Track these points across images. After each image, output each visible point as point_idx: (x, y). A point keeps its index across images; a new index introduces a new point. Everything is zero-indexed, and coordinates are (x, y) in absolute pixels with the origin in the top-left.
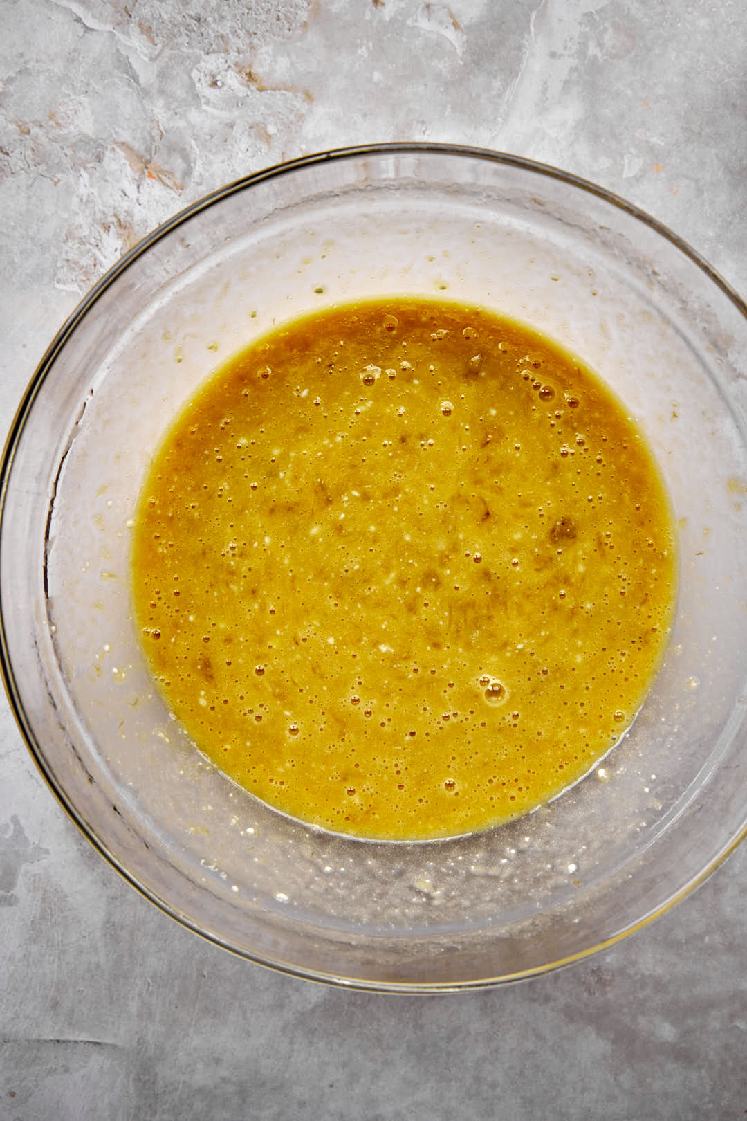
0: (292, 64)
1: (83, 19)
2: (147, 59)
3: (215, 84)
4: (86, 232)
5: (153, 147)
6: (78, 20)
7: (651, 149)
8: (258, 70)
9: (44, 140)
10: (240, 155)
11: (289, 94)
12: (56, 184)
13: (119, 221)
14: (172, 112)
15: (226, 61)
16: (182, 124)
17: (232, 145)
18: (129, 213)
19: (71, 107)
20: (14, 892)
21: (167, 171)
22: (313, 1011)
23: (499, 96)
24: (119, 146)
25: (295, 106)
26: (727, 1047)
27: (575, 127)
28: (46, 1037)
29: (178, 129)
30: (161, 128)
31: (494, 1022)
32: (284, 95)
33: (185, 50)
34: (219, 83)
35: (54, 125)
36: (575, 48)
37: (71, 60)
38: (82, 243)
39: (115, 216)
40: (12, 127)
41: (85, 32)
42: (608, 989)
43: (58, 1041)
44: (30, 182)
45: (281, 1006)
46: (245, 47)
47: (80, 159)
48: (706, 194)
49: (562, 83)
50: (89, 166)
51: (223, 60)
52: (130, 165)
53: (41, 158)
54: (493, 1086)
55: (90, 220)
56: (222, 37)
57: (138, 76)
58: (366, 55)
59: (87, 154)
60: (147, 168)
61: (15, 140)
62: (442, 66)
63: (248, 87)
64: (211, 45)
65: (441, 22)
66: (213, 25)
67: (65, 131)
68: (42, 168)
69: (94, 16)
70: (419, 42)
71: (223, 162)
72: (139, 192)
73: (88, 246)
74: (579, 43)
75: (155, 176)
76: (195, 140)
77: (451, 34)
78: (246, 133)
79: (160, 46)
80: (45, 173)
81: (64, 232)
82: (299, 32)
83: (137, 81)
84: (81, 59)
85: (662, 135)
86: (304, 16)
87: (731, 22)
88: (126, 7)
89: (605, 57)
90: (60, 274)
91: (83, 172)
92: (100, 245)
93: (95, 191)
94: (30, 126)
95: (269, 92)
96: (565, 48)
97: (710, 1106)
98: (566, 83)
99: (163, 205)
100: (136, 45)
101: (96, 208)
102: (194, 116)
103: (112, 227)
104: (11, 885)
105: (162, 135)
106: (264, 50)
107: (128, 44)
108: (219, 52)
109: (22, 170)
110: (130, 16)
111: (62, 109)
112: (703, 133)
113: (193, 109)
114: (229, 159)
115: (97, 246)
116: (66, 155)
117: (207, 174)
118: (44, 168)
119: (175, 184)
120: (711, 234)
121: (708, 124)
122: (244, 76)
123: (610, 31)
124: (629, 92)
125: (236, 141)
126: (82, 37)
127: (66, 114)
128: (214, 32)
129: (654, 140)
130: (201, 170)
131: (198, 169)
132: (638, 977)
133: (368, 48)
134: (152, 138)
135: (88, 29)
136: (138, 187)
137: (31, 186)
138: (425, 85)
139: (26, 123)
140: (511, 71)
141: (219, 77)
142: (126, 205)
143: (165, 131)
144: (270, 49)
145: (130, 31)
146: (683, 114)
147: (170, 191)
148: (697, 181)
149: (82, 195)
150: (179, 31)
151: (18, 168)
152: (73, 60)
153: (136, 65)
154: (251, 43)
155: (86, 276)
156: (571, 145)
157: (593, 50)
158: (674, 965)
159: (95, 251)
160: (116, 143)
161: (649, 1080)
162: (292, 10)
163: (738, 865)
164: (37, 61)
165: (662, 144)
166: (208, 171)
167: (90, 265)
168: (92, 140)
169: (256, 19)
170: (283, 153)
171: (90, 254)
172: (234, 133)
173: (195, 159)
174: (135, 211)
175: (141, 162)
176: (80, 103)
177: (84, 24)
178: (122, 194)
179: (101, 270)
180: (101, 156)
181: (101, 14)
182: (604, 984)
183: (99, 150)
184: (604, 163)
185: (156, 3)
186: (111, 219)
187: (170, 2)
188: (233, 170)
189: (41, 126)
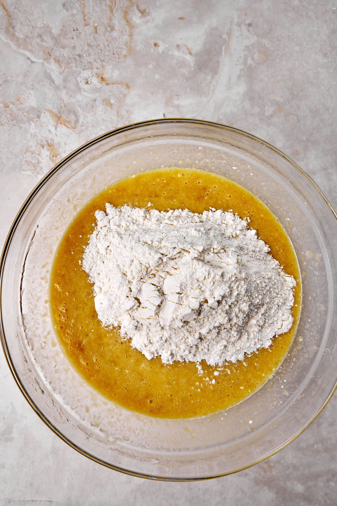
0: (120, 73)
1: (31, 58)
2: (58, 74)
3: (87, 83)
4: (33, 149)
5: (62, 111)
6: (28, 58)
7: (277, 103)
8: (106, 76)
9: (15, 110)
10: (99, 113)
11: (120, 86)
12: (20, 128)
13: (48, 143)
14: (69, 96)
15: (92, 73)
16: (74, 100)
18: (52, 140)
19: (26, 95)
20: (12, 435)
21: (68, 121)
22: (144, 483)
23: (210, 83)
24: (47, 111)
25: (122, 91)
26: (326, 494)
27: (244, 95)
28: (27, 499)
29: (72, 103)
30: (65, 103)
31: (223, 486)
32: (117, 86)
33: (74, 69)
34: (89, 82)
35: (19, 103)
36: (242, 61)
37: (26, 76)
38: (32, 153)
39: (46, 141)
40: (1, 105)
41: (31, 63)
42: (273, 470)
43: (33, 501)
44: (9, 128)
45: (130, 482)
46: (100, 67)
47: (31, 117)
48: (301, 121)
49: (237, 76)
50: (34, 120)
51: (90, 73)
52: (52, 119)
53: (14, 118)
55: (36, 144)
56: (90, 63)
57: (54, 81)
58: (152, 67)
59: (34, 115)
60: (59, 120)
61: (3, 111)
62: (185, 71)
63: (102, 83)
64: (85, 66)
65: (184, 52)
66: (86, 58)
67: (24, 106)
68: (15, 122)
69: (35, 56)
70: (174, 61)
71: (92, 116)
72: (56, 130)
73: (35, 155)
74: (244, 59)
75: (63, 123)
76: (80, 107)
77: (188, 57)
78: (101, 103)
79: (63, 68)
80: (16, 124)
81: (25, 149)
82: (123, 59)
83: (54, 83)
84: (30, 75)
85: (281, 97)
86: (125, 52)
87: (308, 47)
88: (49, 52)
89: (255, 64)
90: (24, 167)
91: (32, 123)
92: (40, 153)
93: (37, 131)
94: (9, 104)
95: (111, 85)
96: (238, 61)
98: (239, 77)
99: (67, 136)
100: (53, 67)
101: (38, 138)
102: (79, 97)
103: (45, 146)
104: (11, 432)
105: (65, 106)
106: (108, 67)
107: (50, 67)
108: (89, 69)
109: (6, 123)
110: (50, 56)
111: (22, 96)
112: (299, 96)
113: (78, 94)
114: (94, 115)
115: (39, 154)
116: (25, 116)
117: (85, 122)
119: (72, 126)
120: (305, 138)
121: (301, 91)
122: (100, 78)
123: (257, 53)
124: (266, 79)
125: (97, 107)
126: (30, 66)
127: (25, 98)
128: (86, 60)
129: (278, 99)
130: (82, 120)
131: (81, 120)
132: (286, 464)
133: (153, 65)
134: (61, 107)
135: (32, 62)
136: (56, 128)
137: (10, 130)
138: (178, 80)
139: (7, 103)
140: (215, 71)
141: (89, 80)
142: (51, 136)
143: (67, 104)
144: (111, 67)
145: (51, 62)
146: (290, 87)
147: (69, 129)
148: (297, 116)
149: (32, 133)
150: (71, 61)
151: (4, 122)
153: (53, 77)
154: (102, 65)
155: (35, 167)
156: (243, 102)
157: (250, 61)
158: (302, 458)
159: (38, 157)
160: (45, 110)
162: (120, 50)
163: (327, 413)
164: (11, 77)
165: (281, 100)
166: (85, 120)
167: (36, 163)
168: (36, 109)
169: (104, 55)
170: (118, 112)
171: (36, 158)
172: (96, 104)
173: (80, 115)
174: (55, 139)
175: (57, 117)
176: (30, 93)
177: (31, 60)
178: (49, 132)
179: (41, 165)
180: (40, 115)
181: (38, 55)
182: (271, 467)
183: (38, 113)
184: (257, 110)
185: (62, 50)
186: (45, 143)
187: (67, 49)
188: (97, 120)
189: (14, 104)
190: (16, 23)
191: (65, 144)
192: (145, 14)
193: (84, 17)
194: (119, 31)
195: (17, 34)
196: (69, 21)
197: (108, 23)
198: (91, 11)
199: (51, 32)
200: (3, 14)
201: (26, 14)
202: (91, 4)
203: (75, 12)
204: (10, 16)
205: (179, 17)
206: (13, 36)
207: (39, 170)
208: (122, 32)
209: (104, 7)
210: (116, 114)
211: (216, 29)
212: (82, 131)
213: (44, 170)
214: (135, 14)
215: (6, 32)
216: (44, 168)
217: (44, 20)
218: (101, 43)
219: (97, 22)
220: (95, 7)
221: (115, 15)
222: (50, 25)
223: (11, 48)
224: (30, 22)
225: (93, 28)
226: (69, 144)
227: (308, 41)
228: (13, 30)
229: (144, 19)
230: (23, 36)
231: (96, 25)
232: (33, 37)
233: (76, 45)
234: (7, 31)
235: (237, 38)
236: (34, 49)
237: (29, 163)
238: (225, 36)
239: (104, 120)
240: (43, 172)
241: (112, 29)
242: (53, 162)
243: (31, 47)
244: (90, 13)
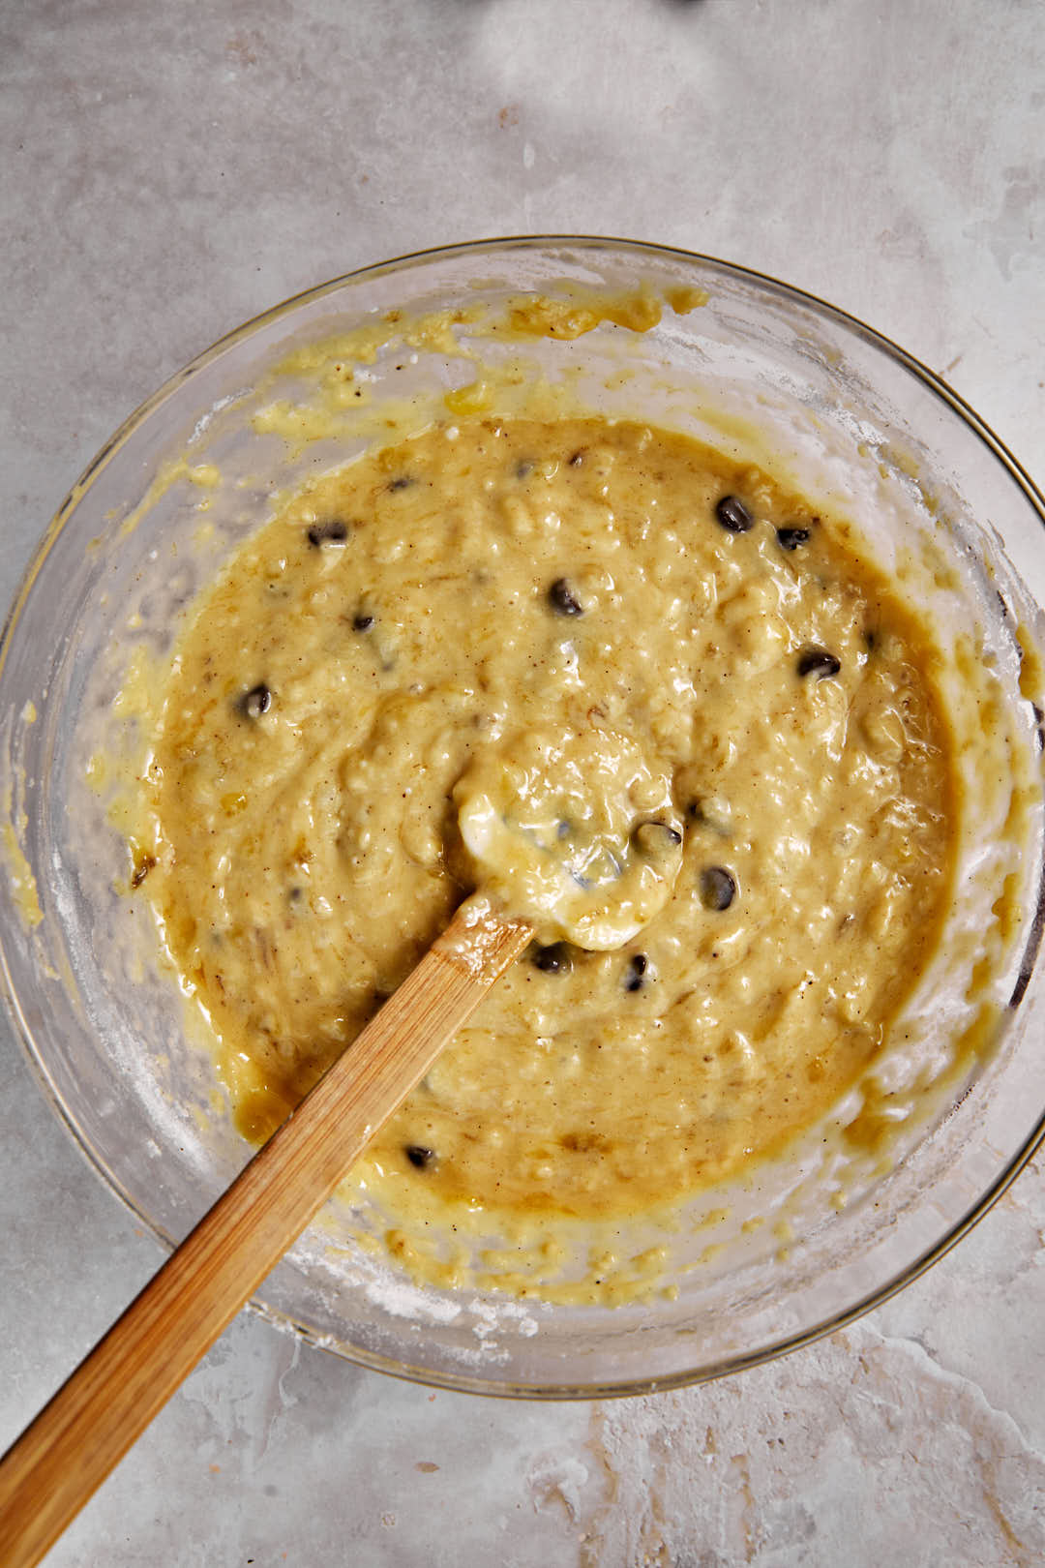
1: (925, 1353)
6: (931, 1353)
20: (1008, 185)
37: (943, 1295)
41: (923, 1336)
42: (233, 39)
69: (911, 1358)
84: (929, 1299)
87: (15, 1350)
88: (866, 1371)
104: (1011, 194)
110: (861, 1359)
112: (58, 1189)
121: (52, 1204)
126: (927, 1328)
132: (193, 53)
135: (919, 1340)
145: (860, 1337)
146: (86, 1217)
152: (939, 1297)
158: (144, 66)
164: (988, 1294)
177: (926, 1348)
181: (901, 1362)
182: (239, 45)
185: (824, 1378)
187: (805, 1381)
190: (967, 1473)
192: (547, 1488)
193: (746, 1486)
194: (633, 1434)
195: (967, 1437)
196: (796, 1475)
197: (669, 1462)
198: (723, 1503)
199: (858, 1437)
200: (1011, 1505)
201: (934, 1504)
202: (722, 1530)
203: (777, 1505)
204: (986, 1495)
205: (436, 1474)
206: (981, 1429)
208: (625, 1431)
209: (682, 1518)
211: (314, 1428)
214: (578, 1488)
215: (1001, 1445)
217: (879, 1480)
218: (696, 1395)
219: (706, 1465)
220: (709, 1519)
221: (646, 1489)
222: (858, 1462)
223: (984, 1390)
224: (923, 1477)
225: (719, 1445)
227: (15, 1373)
228: (978, 1450)
229: (551, 1469)
230: (948, 1427)
231: (709, 1458)
232: (916, 1423)
233: (777, 1391)
234: (997, 1445)
235: (251, 1393)
236: (913, 1384)
238: (288, 1401)
241: (656, 1442)
243: (922, 1389)
244: (728, 1499)
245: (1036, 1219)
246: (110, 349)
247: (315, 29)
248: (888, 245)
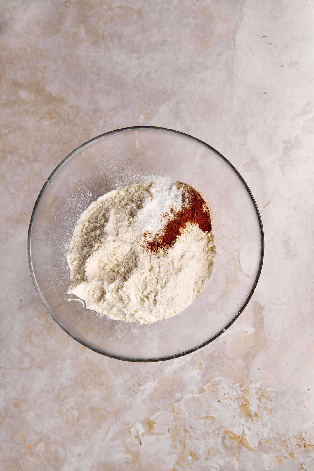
4: (264, 412)
5: (238, 448)
7: (32, 455)
9: (283, 451)
10: (202, 447)
12: (277, 432)
13: (251, 417)
14: (232, 464)
16: (227, 459)
17: (206, 450)
18: (247, 421)
19: (273, 465)
20: (284, 146)
21: (232, 439)
22: (164, 102)
24: (252, 449)
25: (181, 468)
27: (64, 463)
29: (228, 457)
30: (235, 457)
31: (93, 97)
35: (279, 457)
38: (265, 408)
39: (252, 420)
40: (296, 456)
42: (47, 111)
44: (288, 433)
45: (177, 103)
47: (268, 443)
48: (10, 436)
50: (264, 441)
52: (247, 441)
53: (284, 443)
54: (92, 72)
55: (263, 417)
59: (265, 445)
60: (240, 440)
61: (295, 450)
67: (274, 455)
68: (283, 439)
71: (209, 443)
72: (243, 430)
73: (263, 407)
75: (237, 437)
76: (221, 453)
78: (200, 456)
80: (282, 437)
81: (273, 412)
85: (28, 461)
90: (274, 395)
91: (267, 438)
92: (258, 408)
93: (261, 430)
94: (289, 457)
97: (6, 65)
99: (233, 424)
101: (260, 422)
102: (222, 462)
103: (254, 415)
104: (285, 149)
105: (235, 454)
109: (291, 438)
111: (276, 464)
112: (11, 462)
113: (222, 465)
114: (207, 445)
115: (259, 407)
116: (274, 445)
117: (216, 438)
118: (282, 439)
119: (229, 434)
120: (7, 419)
121: (9, 466)
125: (204, 452)
127: (274, 462)
129: (31, 459)
131: (219, 440)
132: (35, 116)
134: (238, 452)
136: (244, 432)
137: (287, 431)
139: (291, 458)
142: (249, 424)
143: (233, 456)
147: (231, 431)
148: (13, 442)
149: (266, 428)
151: (293, 439)
155: (263, 394)
156: (66, 456)
158: (21, 121)
159: (260, 405)
160: (254, 450)
161: (30, 75)
165: (28, 457)
166: (216, 440)
167: (262, 399)
168: (263, 451)
170: (185, 448)
171: (262, 403)
172: (205, 456)
173: (221, 444)
174: (244, 422)
175: (243, 443)
176: (269, 467)
178: (250, 429)
179: (257, 397)
180: (259, 444)
182: (49, 113)
183: (260, 447)
184: (52, 448)
186: (254, 418)
188: (205, 440)
189: (285, 457)
191: (234, 416)
207: (259, 392)
210: (186, 445)
212: (218, 429)
213: (254, 392)
216: (255, 394)
226: (231, 416)
237: (269, 398)
239: (198, 439)
240: (255, 389)
242: (246, 399)
245: (300, 461)
246: (15, 210)
247: (71, 107)
248: (247, 167)
